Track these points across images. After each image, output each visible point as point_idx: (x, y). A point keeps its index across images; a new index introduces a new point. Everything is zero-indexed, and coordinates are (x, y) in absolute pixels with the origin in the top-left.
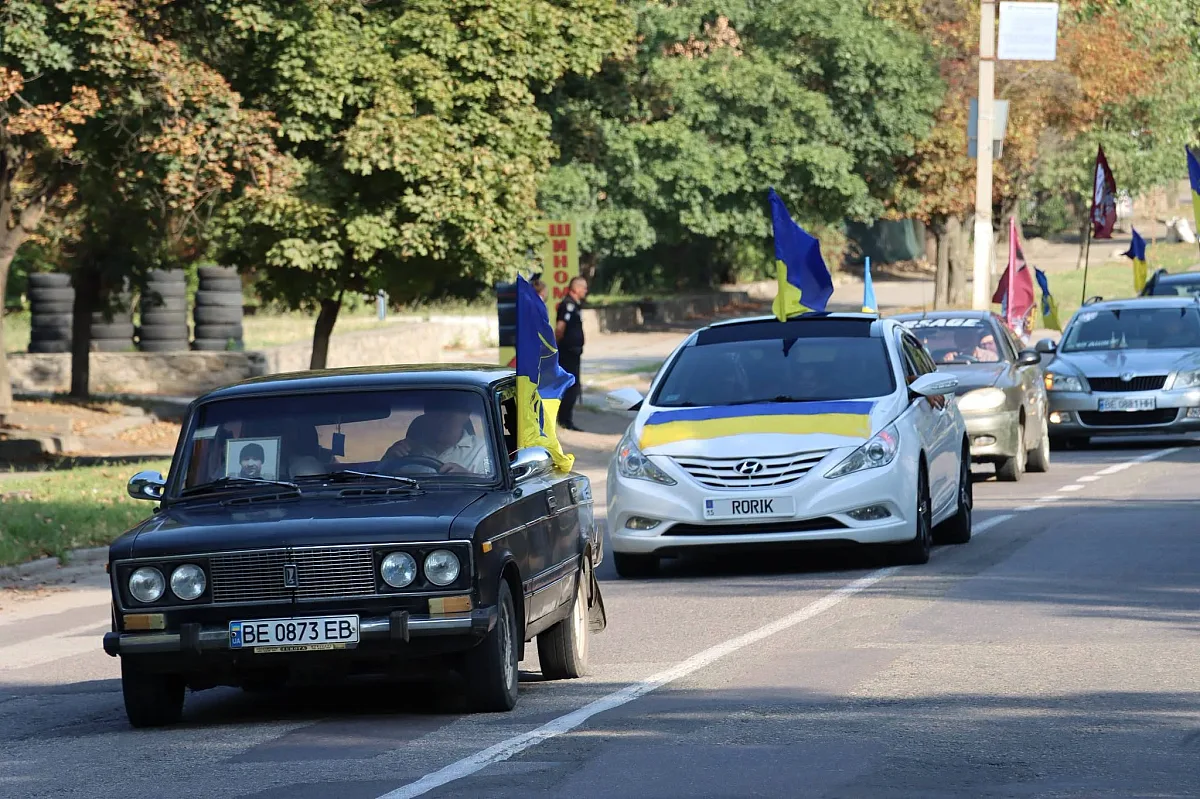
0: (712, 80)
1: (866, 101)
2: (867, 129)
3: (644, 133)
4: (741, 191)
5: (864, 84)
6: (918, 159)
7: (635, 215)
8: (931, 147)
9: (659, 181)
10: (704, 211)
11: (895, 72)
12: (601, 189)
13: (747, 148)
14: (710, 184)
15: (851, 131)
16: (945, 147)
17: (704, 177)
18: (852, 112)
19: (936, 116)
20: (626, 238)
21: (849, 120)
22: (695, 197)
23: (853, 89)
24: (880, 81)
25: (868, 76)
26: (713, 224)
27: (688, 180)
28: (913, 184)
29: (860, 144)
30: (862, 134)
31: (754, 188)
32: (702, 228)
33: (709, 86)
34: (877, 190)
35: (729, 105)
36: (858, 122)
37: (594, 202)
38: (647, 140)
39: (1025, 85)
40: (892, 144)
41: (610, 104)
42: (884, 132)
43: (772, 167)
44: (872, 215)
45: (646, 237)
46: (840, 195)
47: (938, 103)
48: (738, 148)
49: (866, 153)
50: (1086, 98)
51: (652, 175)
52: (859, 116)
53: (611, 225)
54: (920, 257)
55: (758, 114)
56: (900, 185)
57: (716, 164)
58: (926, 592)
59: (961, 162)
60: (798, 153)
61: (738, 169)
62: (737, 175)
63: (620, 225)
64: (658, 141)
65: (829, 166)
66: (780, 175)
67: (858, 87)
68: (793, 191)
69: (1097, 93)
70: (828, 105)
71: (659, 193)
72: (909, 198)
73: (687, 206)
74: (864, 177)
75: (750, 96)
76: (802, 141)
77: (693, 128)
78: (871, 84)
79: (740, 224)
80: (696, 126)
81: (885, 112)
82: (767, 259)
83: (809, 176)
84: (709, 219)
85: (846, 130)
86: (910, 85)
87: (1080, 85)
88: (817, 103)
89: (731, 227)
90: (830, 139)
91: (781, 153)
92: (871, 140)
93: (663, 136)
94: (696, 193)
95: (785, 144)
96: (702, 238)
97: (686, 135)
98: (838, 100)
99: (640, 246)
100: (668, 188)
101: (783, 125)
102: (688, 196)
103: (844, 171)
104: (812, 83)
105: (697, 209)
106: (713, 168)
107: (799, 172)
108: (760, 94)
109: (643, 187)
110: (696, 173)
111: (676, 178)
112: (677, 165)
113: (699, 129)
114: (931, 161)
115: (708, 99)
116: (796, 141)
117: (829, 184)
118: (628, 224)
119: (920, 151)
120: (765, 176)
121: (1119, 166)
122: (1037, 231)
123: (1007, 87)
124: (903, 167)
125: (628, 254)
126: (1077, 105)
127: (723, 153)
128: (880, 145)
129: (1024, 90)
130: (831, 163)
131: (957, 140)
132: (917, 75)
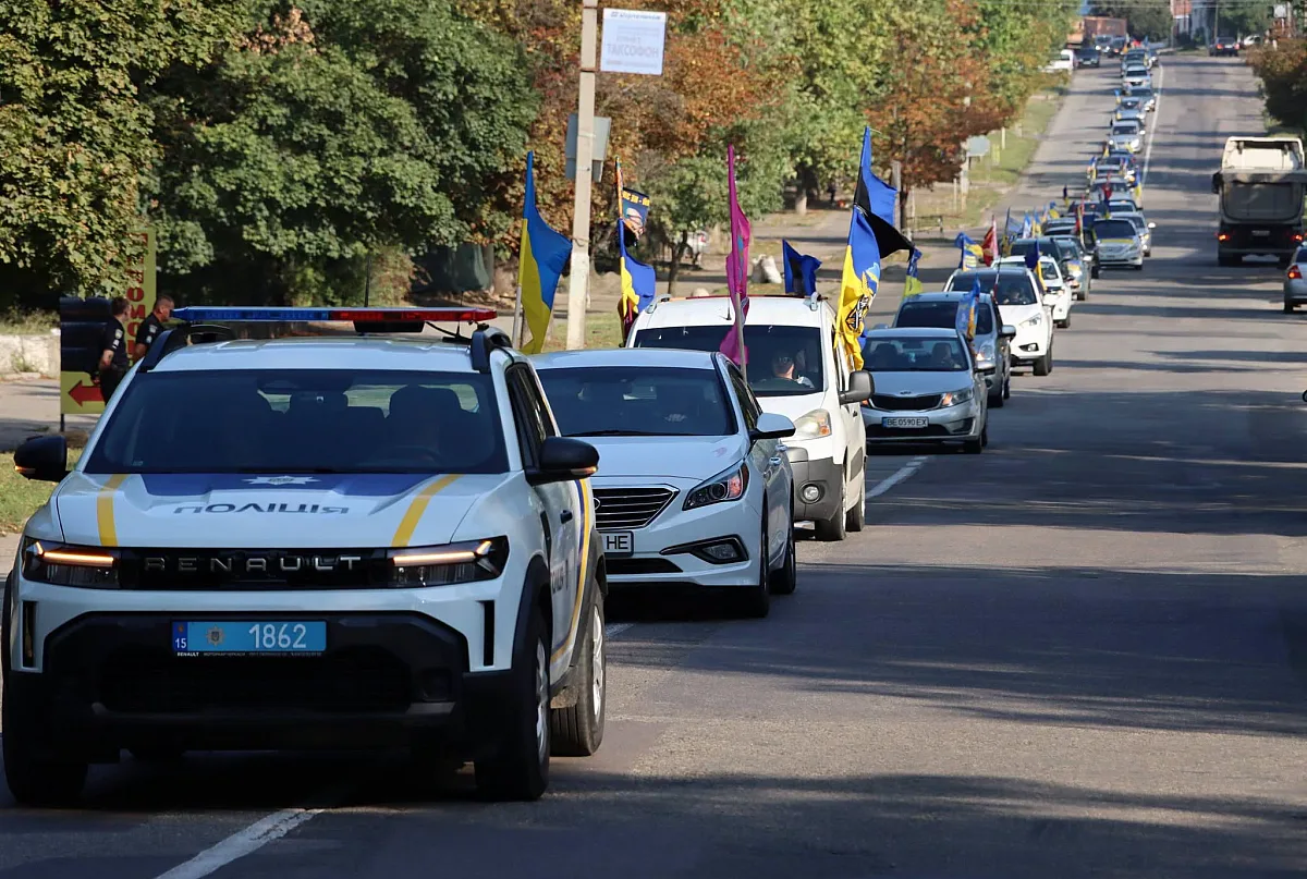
0: (283, 80)
1: (455, 110)
2: (456, 142)
3: (205, 137)
4: (313, 204)
5: (452, 90)
6: (509, 178)
7: (191, 228)
8: (523, 165)
9: (220, 191)
10: (269, 227)
11: (486, 79)
12: (155, 197)
13: (319, 158)
14: (278, 196)
15: (436, 143)
16: (538, 166)
17: (272, 188)
18: (438, 121)
19: (530, 131)
20: (180, 253)
21: (435, 131)
22: (260, 210)
23: (440, 96)
24: (470, 89)
25: (457, 82)
26: (282, 241)
27: (253, 191)
28: (502, 206)
29: (446, 157)
30: (449, 147)
31: (327, 202)
32: (267, 246)
33: (279, 85)
34: (463, 213)
35: (299, 108)
36: (444, 133)
37: (144, 211)
38: (208, 143)
39: (624, 100)
40: (482, 159)
42: (473, 146)
43: (349, 181)
44: (457, 239)
45: (203, 253)
46: (424, 214)
47: (534, 115)
48: (309, 158)
49: (452, 168)
50: (689, 118)
51: (212, 183)
52: (446, 127)
53: (165, 238)
54: (489, 288)
55: (334, 120)
56: (487, 206)
57: (285, 174)
59: (555, 184)
60: (378, 166)
61: (310, 181)
62: (309, 187)
63: (174, 238)
64: (221, 145)
65: (413, 182)
66: (356, 190)
67: (445, 94)
68: (370, 209)
69: (702, 113)
70: (412, 113)
71: (220, 204)
72: (497, 221)
73: (252, 220)
74: (449, 196)
75: (325, 98)
76: (382, 153)
77: (259, 133)
78: (459, 92)
79: (310, 243)
80: (264, 129)
81: (476, 124)
83: (390, 192)
84: (275, 236)
85: (431, 143)
86: (504, 97)
87: (684, 103)
88: (400, 109)
89: (300, 246)
90: (413, 151)
91: (359, 164)
92: (459, 154)
93: (226, 140)
94: (262, 205)
95: (363, 155)
96: (268, 255)
97: (252, 139)
98: (423, 111)
99: (196, 263)
100: (229, 199)
101: (362, 135)
102: (252, 209)
103: (428, 189)
104: (396, 87)
105: (262, 224)
106: (281, 178)
107: (378, 187)
108: (336, 97)
109: (202, 197)
110: (263, 183)
111: (240, 188)
112: (241, 173)
113: (266, 133)
114: (521, 180)
115: (278, 101)
116: (376, 153)
117: (411, 202)
118: (183, 238)
119: (511, 169)
120: (340, 189)
123: (606, 103)
124: (491, 186)
125: (183, 272)
126: (680, 127)
127: (294, 162)
128: (468, 160)
129: (622, 107)
130: (413, 176)
131: (552, 159)
132: (511, 84)
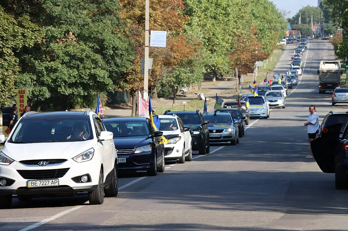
0: (68, 50)
1: (113, 57)
2: (113, 65)
3: (47, 65)
4: (76, 82)
5: (112, 52)
6: (127, 74)
7: (45, 88)
8: (131, 71)
9: (52, 79)
10: (65, 88)
11: (121, 49)
12: (34, 80)
13: (78, 70)
14: (67, 80)
15: (108, 66)
16: (135, 71)
17: (65, 78)
18: (108, 60)
19: (132, 62)
20: (42, 95)
21: (108, 62)
22: (62, 84)
23: (108, 53)
24: (116, 52)
25: (113, 50)
26: (68, 91)
27: (60, 79)
28: (126, 81)
29: (111, 69)
30: (111, 66)
31: (80, 81)
32: (64, 93)
33: (67, 51)
34: (115, 83)
35: (73, 57)
36: (110, 63)
37: (32, 84)
38: (49, 67)
39: (158, 54)
40: (120, 69)
41: (37, 56)
42: (117, 66)
43: (85, 75)
44: (114, 90)
45: (48, 95)
46: (105, 83)
47: (133, 58)
48: (75, 70)
49: (112, 72)
50: (175, 58)
51: (50, 77)
52: (110, 61)
53: (38, 91)
54: (128, 103)
55: (81, 60)
56: (122, 81)
57: (69, 74)
58: (125, 196)
59: (139, 75)
60: (93, 71)
61: (75, 76)
62: (75, 77)
63: (40, 91)
64: (52, 67)
65: (102, 75)
66: (88, 78)
67: (110, 53)
68: (91, 82)
69: (178, 57)
70: (101, 58)
71: (52, 82)
72: (125, 85)
73: (60, 86)
74: (112, 79)
75: (79, 54)
76: (94, 68)
77: (62, 64)
78: (114, 52)
79: (76, 92)
80: (63, 63)
81: (118, 60)
82: (84, 102)
83: (96, 78)
84: (66, 90)
85: (107, 65)
86: (125, 53)
87: (173, 54)
88: (98, 57)
89: (73, 92)
90: (102, 68)
91: (88, 71)
92: (114, 68)
93: (53, 66)
94: (63, 82)
95: (89, 69)
96: (64, 95)
97: (60, 65)
98: (104, 56)
99: (46, 97)
100: (54, 81)
101: (88, 63)
102: (60, 83)
103: (106, 77)
104: (97, 51)
105: (63, 87)
106: (68, 75)
107: (93, 77)
108: (82, 54)
109: (47, 80)
110: (63, 77)
111: (57, 78)
112: (57, 74)
113: (64, 64)
114: (131, 75)
115: (67, 55)
116: (92, 68)
117: (102, 80)
118: (43, 91)
119: (128, 72)
120: (83, 78)
121: (184, 78)
122: (162, 96)
123: (153, 54)
124: (123, 76)
125: (42, 100)
126: (172, 60)
127: (71, 71)
128: (116, 70)
129: (157, 55)
130: (102, 74)
131: (138, 69)
132: (127, 50)
